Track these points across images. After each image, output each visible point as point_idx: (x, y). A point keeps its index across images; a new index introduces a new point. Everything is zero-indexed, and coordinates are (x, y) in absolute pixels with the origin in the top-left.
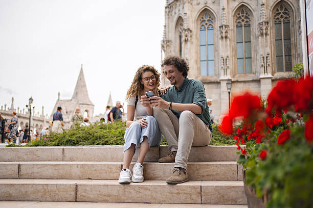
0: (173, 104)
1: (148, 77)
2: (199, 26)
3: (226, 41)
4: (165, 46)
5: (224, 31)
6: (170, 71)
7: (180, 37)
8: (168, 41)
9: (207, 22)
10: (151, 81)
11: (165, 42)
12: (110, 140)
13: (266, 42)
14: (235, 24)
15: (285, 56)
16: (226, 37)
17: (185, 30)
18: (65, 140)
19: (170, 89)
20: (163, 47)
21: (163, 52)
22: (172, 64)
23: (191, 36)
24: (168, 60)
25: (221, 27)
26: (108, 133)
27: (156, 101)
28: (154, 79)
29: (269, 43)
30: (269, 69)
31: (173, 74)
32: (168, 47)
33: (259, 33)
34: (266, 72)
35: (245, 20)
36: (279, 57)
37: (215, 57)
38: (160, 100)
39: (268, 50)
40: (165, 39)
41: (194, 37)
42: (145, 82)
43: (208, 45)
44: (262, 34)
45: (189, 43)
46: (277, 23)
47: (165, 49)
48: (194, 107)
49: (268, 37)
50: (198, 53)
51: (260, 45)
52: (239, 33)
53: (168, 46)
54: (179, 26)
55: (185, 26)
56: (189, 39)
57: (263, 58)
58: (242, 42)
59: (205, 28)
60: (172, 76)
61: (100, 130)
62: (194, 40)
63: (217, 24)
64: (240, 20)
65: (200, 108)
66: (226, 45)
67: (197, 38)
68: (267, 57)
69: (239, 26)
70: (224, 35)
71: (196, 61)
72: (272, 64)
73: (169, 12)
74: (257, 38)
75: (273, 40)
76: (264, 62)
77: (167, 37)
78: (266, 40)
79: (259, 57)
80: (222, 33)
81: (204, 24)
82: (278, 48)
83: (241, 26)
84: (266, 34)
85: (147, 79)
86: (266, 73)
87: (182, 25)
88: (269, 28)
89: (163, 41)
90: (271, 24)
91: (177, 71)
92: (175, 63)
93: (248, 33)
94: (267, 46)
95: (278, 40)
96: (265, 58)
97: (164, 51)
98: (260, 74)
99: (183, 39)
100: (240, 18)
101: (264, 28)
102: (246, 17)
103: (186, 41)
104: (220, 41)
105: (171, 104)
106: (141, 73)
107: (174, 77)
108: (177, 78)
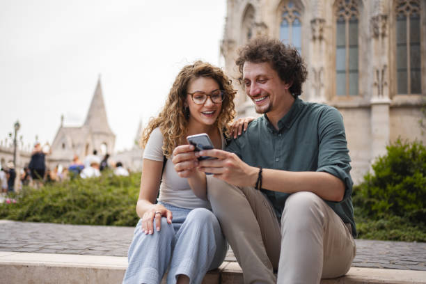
0: (266, 172)
1: (204, 93)
2: (279, 20)
3: (320, 43)
4: (225, 49)
5: (317, 28)
6: (257, 79)
7: (249, 35)
8: (230, 42)
9: (291, 14)
10: (209, 103)
11: (226, 43)
12: (123, 211)
13: (383, 46)
14: (335, 18)
15: (412, 70)
16: (321, 38)
17: (257, 25)
18: (42, 207)
19: (253, 126)
22: (267, 60)
23: (266, 35)
24: (257, 49)
25: (313, 22)
26: (122, 196)
27: (216, 164)
28: (218, 100)
29: (387, 50)
30: (386, 90)
32: (230, 51)
33: (373, 33)
34: (380, 93)
35: (351, 12)
36: (401, 71)
38: (229, 161)
39: (385, 60)
40: (226, 39)
42: (194, 104)
44: (376, 35)
46: (401, 18)
47: (226, 53)
48: (324, 181)
49: (386, 40)
51: (373, 51)
52: (341, 33)
53: (230, 49)
54: (249, 19)
55: (258, 19)
57: (378, 72)
58: (344, 47)
59: (288, 22)
60: (261, 90)
61: (108, 187)
63: (307, 17)
64: (343, 13)
65: (341, 184)
66: (320, 51)
68: (383, 72)
69: (340, 22)
70: (317, 34)
72: (391, 81)
74: (368, 40)
75: (394, 44)
76: (378, 79)
77: (229, 34)
78: (383, 43)
79: (370, 70)
80: (314, 30)
81: (286, 16)
82: (401, 57)
83: (344, 22)
84: (383, 35)
85: (201, 96)
86: (381, 96)
87: (252, 17)
88: (387, 26)
89: (224, 42)
90: (391, 19)
91: (277, 79)
92: (275, 59)
93: (355, 33)
94: (383, 53)
95: (401, 44)
96: (380, 72)
97: (225, 56)
98: (371, 96)
100: (342, 9)
101: (380, 25)
102: (353, 8)
104: (311, 45)
105: (261, 172)
106: (189, 79)
107: (267, 95)
108: (274, 98)
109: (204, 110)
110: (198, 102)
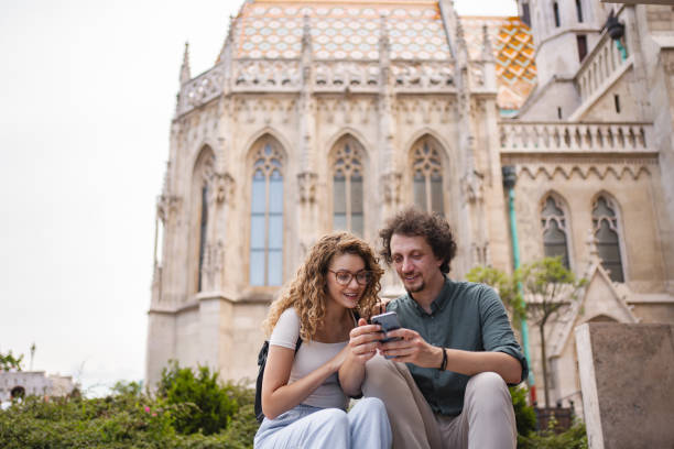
0: (450, 352)
1: (348, 272)
2: (251, 171)
3: (312, 207)
4: (166, 209)
5: (308, 187)
6: (411, 255)
7: (204, 191)
8: (175, 199)
9: (268, 163)
10: (354, 284)
11: (168, 201)
14: (332, 173)
16: (312, 200)
17: (220, 177)
20: (161, 211)
21: (161, 224)
23: (232, 192)
25: (302, 176)
28: (363, 281)
31: (419, 263)
32: (173, 213)
33: (383, 198)
35: (353, 166)
37: (284, 242)
38: (416, 341)
40: (167, 194)
41: (238, 193)
42: (336, 283)
43: (271, 214)
44: (389, 200)
45: (226, 207)
46: (419, 180)
47: (167, 216)
49: (401, 206)
50: (247, 232)
52: (340, 194)
53: (173, 210)
54: (203, 168)
55: (220, 167)
56: (228, 196)
58: (344, 214)
59: (263, 175)
62: (238, 200)
63: (292, 170)
64: (342, 166)
66: (312, 218)
67: (245, 198)
69: (339, 179)
70: (308, 194)
71: (241, 250)
73: (181, 132)
74: (378, 206)
77: (172, 188)
80: (302, 189)
81: (262, 165)
83: (343, 179)
84: (398, 200)
85: (345, 275)
87: (208, 163)
88: (402, 188)
89: (163, 199)
90: (407, 179)
93: (358, 196)
97: (164, 220)
99: (212, 196)
100: (340, 161)
101: (393, 185)
102: (355, 161)
103: (220, 201)
104: (299, 209)
105: (445, 352)
106: (333, 254)
107: (420, 274)
108: (427, 277)
109: (347, 291)
110: (341, 282)
